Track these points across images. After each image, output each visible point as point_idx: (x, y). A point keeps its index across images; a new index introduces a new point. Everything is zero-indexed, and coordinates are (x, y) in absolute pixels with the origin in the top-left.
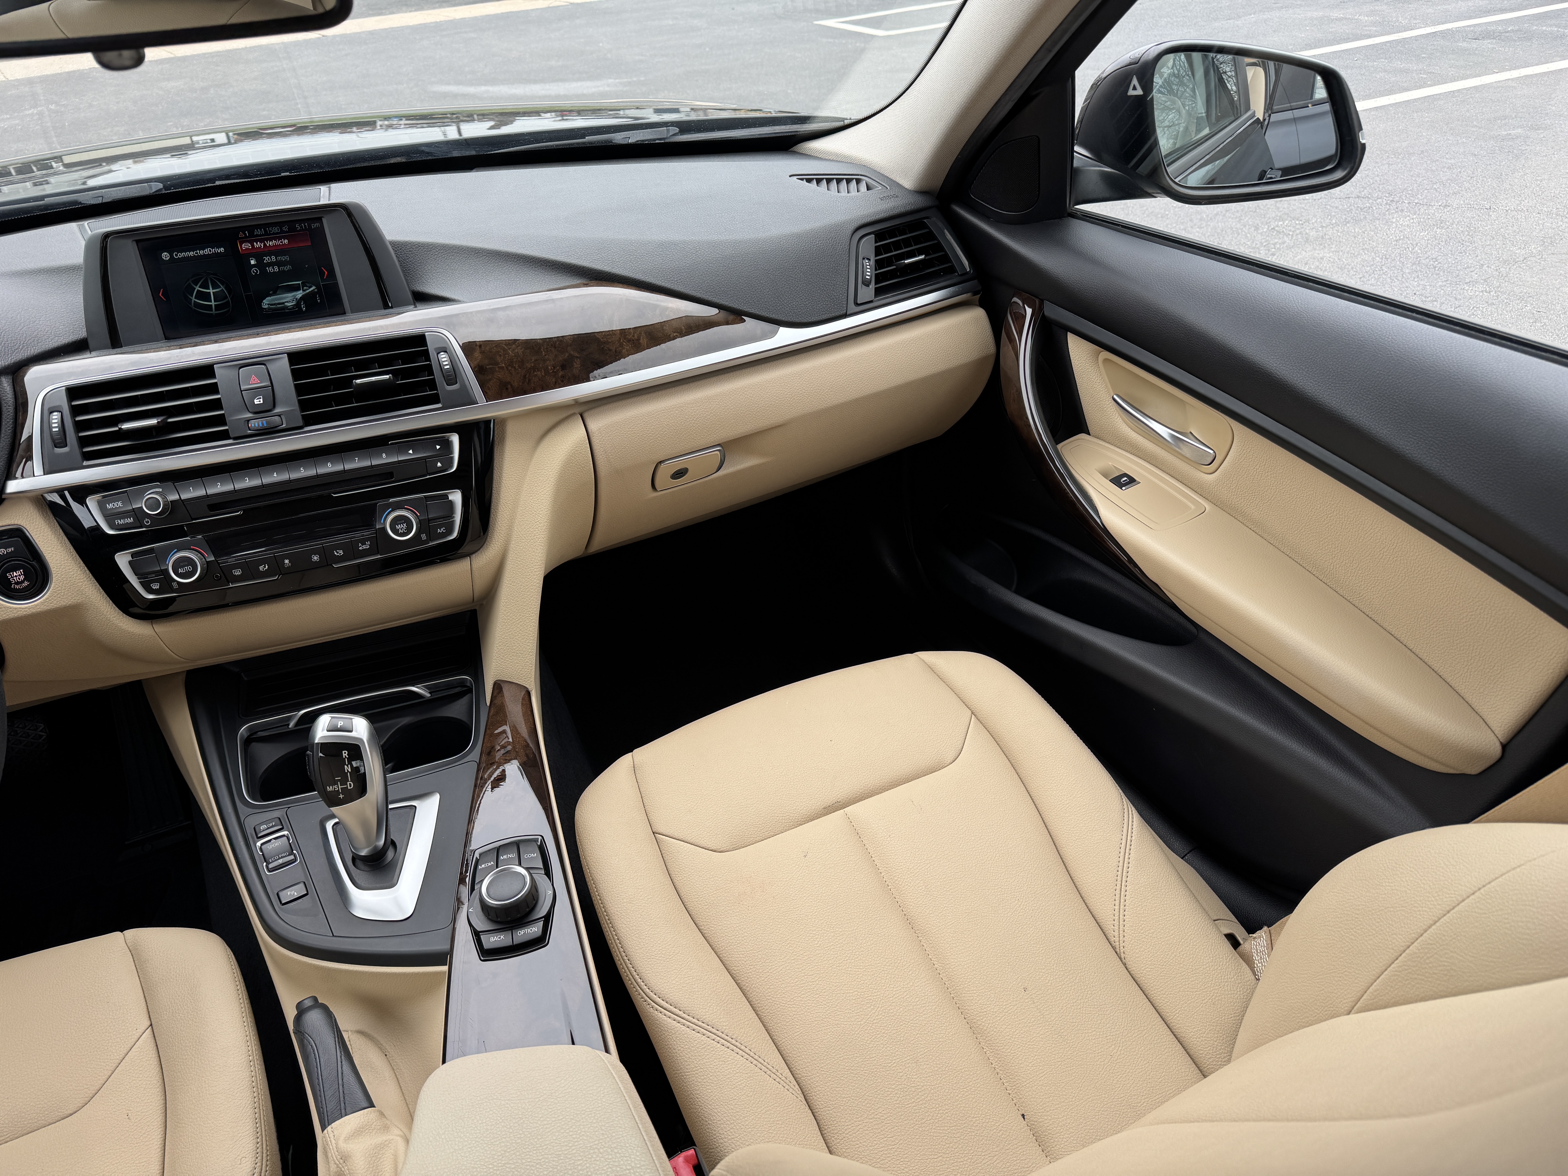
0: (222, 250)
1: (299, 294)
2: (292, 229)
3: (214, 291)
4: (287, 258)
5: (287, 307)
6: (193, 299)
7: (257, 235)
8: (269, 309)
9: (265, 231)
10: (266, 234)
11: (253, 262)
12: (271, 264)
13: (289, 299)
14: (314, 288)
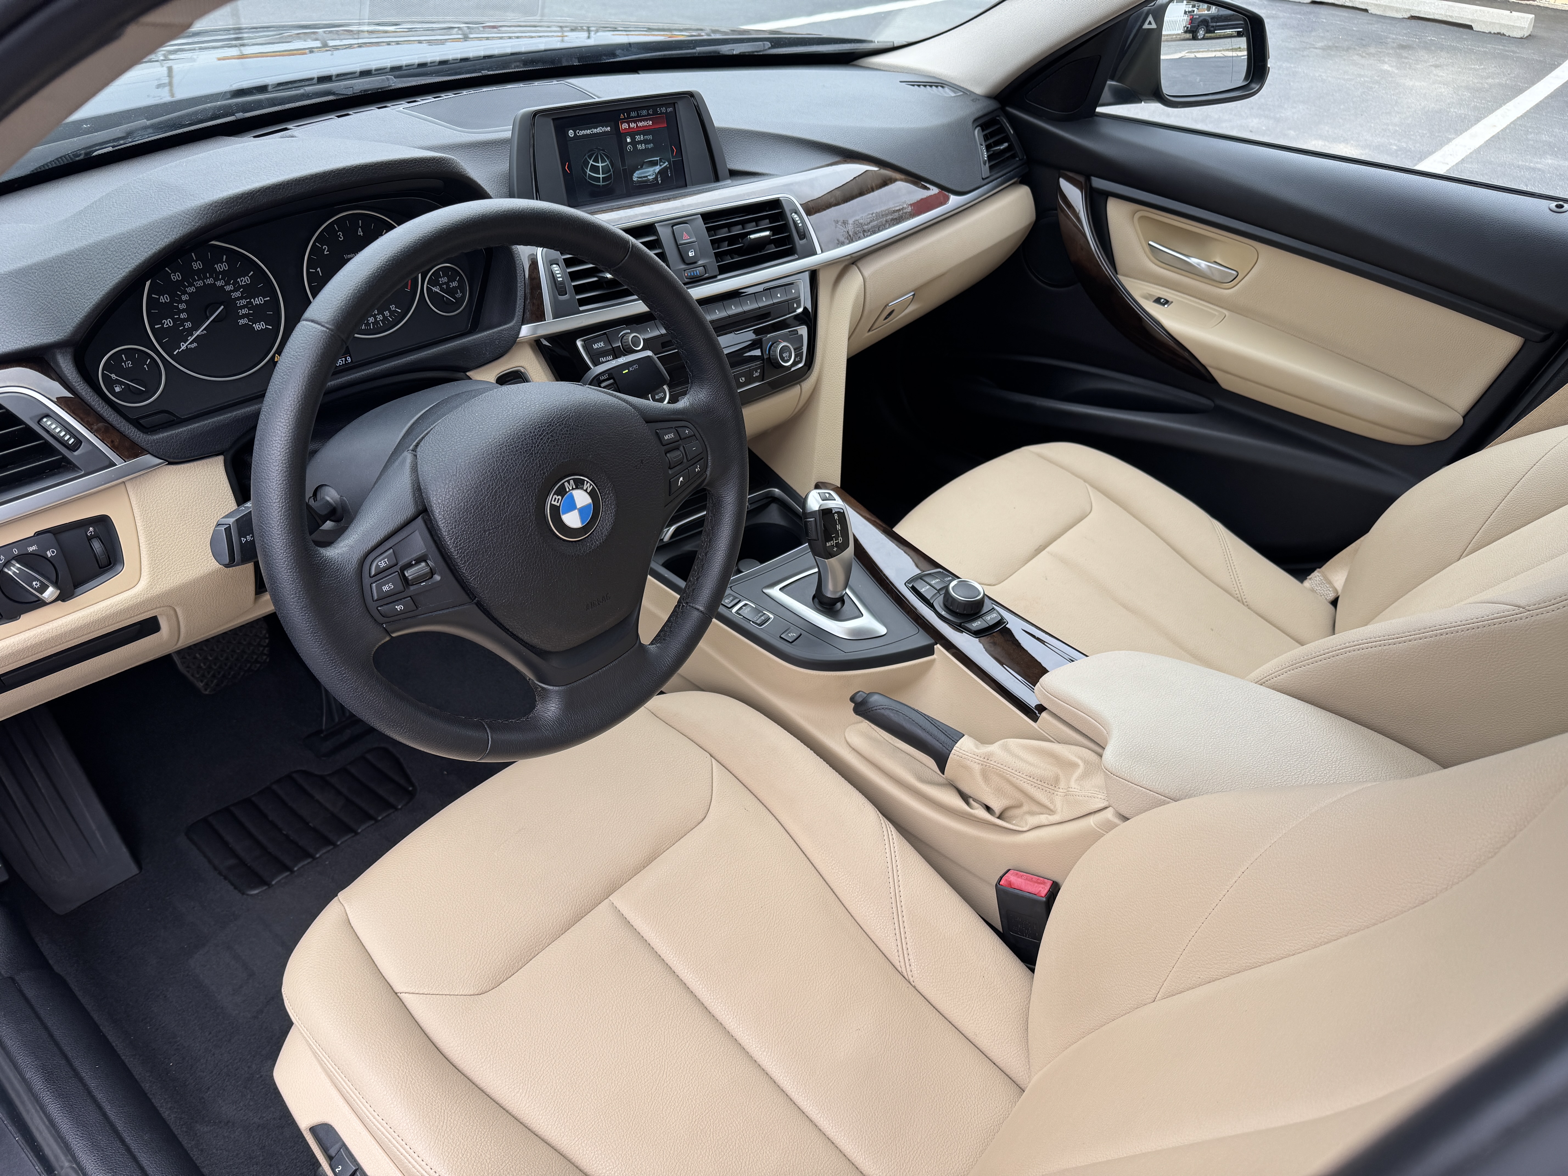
0: (609, 129)
1: (657, 169)
2: (655, 113)
3: (603, 165)
4: (650, 137)
5: (649, 180)
6: (588, 172)
7: (633, 117)
8: (638, 181)
9: (638, 113)
10: (638, 116)
11: (629, 140)
12: (641, 142)
13: (650, 173)
14: (667, 163)
